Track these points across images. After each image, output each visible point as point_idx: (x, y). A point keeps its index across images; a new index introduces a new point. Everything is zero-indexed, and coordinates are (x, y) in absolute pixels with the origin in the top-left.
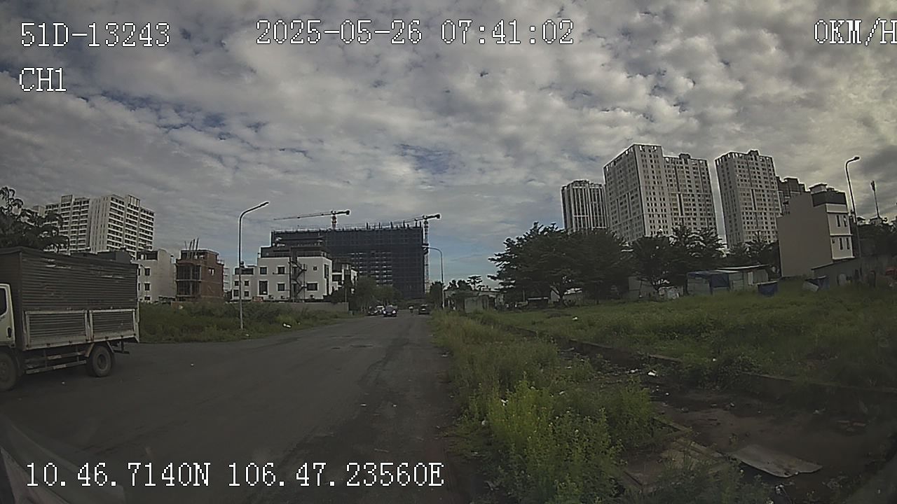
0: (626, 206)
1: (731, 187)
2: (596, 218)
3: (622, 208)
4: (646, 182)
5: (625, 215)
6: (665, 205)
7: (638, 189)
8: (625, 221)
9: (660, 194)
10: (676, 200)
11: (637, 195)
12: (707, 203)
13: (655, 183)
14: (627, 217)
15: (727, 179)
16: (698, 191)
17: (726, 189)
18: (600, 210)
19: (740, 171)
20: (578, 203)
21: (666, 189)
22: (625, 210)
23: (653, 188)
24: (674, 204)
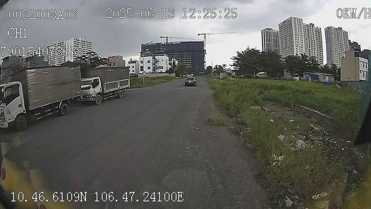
0: (287, 41)
1: (330, 40)
2: (275, 44)
3: (285, 42)
4: (295, 33)
5: (286, 45)
6: (302, 43)
7: (292, 35)
8: (286, 47)
9: (301, 38)
10: (307, 42)
11: (291, 37)
12: (320, 45)
13: (299, 33)
14: (287, 46)
15: (328, 37)
16: (316, 39)
17: (328, 41)
18: (276, 41)
19: (334, 35)
20: (268, 37)
21: (303, 37)
22: (286, 42)
23: (298, 35)
24: (306, 43)
